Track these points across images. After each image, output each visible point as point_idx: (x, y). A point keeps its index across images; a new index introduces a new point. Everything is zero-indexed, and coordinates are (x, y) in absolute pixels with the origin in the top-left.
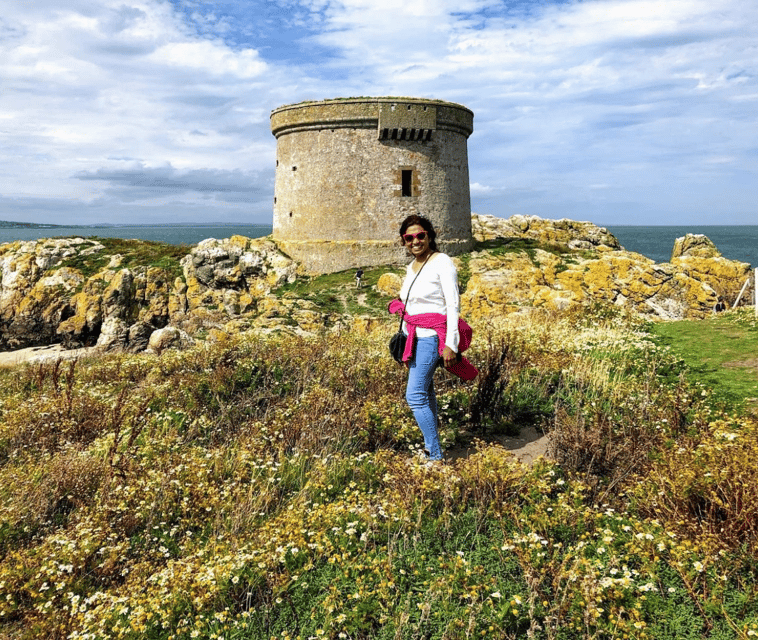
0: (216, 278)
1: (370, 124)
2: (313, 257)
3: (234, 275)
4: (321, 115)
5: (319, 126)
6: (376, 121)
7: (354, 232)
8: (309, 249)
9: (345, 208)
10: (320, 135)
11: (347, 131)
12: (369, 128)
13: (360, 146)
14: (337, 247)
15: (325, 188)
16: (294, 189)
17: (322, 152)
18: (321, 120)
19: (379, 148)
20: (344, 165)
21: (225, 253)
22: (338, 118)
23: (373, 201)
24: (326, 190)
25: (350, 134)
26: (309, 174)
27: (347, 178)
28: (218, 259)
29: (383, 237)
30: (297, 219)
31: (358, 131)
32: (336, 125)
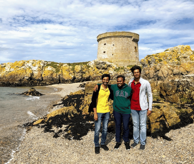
0: (102, 67)
1: (131, 37)
2: (120, 63)
3: (106, 67)
4: (122, 34)
5: (121, 37)
6: (132, 37)
7: (129, 58)
8: (119, 62)
9: (127, 53)
10: (120, 39)
11: (126, 38)
12: (130, 38)
13: (129, 41)
14: (126, 61)
15: (122, 49)
16: (114, 49)
17: (121, 42)
18: (122, 35)
19: (132, 42)
20: (126, 45)
21: (103, 62)
22: (126, 35)
23: (132, 52)
24: (122, 50)
25: (127, 39)
26: (118, 46)
27: (127, 47)
28: (102, 63)
29: (133, 60)
30: (115, 55)
31: (128, 38)
32: (125, 37)
